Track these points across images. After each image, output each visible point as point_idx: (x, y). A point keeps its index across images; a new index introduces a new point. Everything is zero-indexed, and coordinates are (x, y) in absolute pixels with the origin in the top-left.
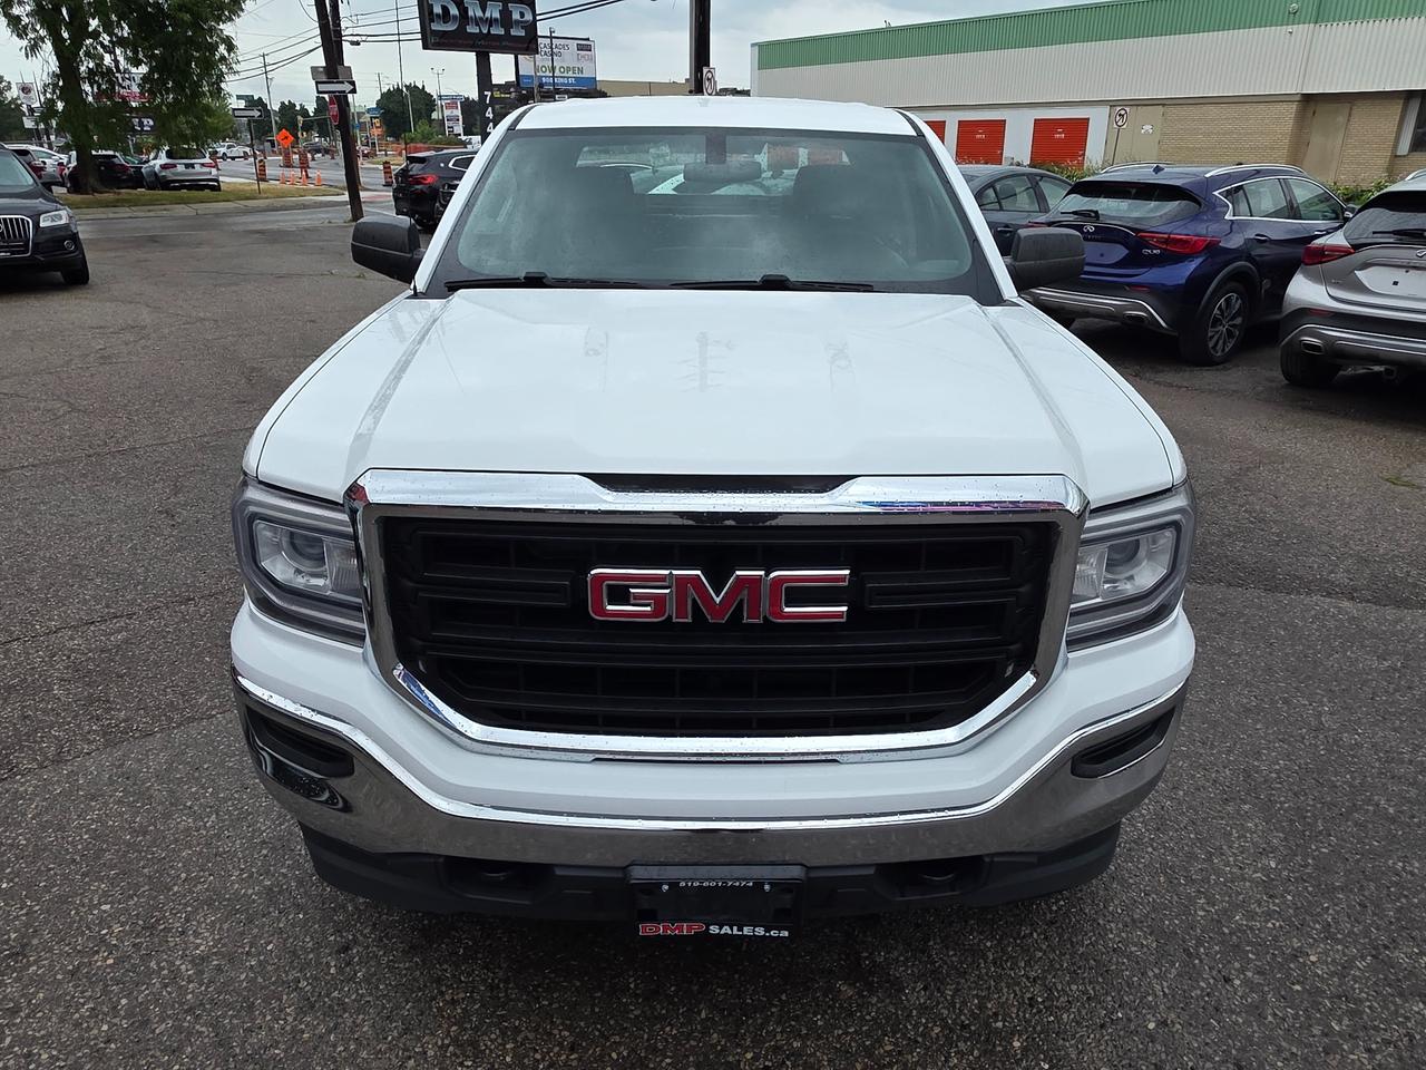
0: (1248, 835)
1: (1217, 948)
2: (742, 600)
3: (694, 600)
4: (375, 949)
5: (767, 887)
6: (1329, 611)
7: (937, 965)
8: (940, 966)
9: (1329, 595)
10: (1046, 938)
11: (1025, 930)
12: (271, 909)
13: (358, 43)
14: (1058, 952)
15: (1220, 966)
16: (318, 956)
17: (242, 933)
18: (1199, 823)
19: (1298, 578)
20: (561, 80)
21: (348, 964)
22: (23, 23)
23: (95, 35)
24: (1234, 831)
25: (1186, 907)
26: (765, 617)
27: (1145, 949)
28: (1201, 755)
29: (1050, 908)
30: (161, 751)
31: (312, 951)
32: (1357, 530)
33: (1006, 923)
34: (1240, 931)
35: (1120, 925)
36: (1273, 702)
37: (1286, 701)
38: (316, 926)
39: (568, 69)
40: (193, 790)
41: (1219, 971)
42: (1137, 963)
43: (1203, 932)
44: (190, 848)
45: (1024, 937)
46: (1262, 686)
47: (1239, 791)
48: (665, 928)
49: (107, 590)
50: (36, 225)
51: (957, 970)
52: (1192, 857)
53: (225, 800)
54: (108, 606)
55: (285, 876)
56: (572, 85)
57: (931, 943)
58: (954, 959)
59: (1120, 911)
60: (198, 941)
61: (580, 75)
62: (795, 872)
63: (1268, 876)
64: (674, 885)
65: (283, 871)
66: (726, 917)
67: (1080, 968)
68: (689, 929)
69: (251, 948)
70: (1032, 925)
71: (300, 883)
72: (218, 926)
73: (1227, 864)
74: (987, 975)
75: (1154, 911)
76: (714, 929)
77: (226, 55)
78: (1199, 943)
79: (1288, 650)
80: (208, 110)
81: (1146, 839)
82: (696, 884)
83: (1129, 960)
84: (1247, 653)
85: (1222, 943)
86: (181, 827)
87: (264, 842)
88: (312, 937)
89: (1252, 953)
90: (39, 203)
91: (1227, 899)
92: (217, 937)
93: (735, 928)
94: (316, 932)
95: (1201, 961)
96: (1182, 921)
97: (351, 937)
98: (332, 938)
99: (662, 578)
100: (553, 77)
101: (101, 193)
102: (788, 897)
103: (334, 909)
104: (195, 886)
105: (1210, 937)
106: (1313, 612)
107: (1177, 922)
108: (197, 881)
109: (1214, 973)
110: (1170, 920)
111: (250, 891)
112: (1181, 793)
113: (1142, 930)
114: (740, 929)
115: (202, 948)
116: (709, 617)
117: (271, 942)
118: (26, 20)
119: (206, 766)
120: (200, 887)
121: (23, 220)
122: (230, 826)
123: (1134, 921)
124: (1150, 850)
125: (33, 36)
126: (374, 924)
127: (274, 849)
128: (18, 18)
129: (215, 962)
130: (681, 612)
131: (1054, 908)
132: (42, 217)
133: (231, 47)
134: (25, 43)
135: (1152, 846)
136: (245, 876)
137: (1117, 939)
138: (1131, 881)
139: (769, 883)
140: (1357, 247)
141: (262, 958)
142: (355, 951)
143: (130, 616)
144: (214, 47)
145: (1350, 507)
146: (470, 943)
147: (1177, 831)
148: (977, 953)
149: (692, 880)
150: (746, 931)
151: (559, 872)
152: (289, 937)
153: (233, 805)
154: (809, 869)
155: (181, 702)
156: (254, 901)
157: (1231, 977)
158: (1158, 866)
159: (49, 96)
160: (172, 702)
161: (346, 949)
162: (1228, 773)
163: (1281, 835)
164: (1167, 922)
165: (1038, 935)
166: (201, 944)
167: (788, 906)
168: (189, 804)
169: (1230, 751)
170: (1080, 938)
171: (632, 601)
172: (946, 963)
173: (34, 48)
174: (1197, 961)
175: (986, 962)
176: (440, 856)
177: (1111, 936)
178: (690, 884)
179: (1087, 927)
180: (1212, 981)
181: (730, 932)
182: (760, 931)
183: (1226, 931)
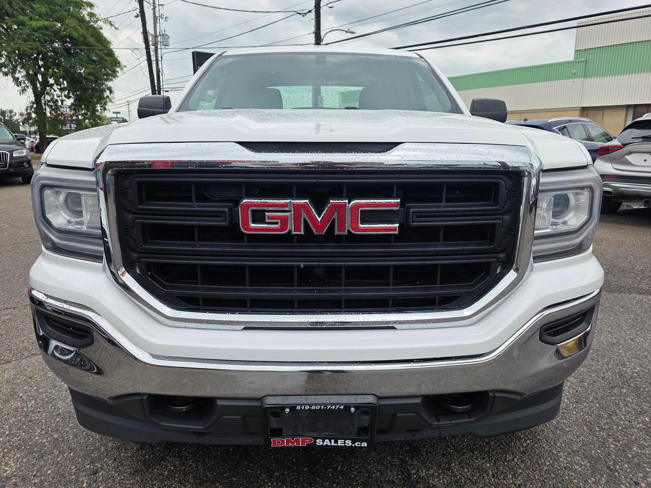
0: (629, 405)
1: (626, 466)
2: (334, 219)
3: (305, 220)
4: (113, 472)
5: (353, 410)
6: (643, 300)
7: (458, 477)
8: (460, 479)
9: (640, 294)
10: (522, 461)
11: (509, 457)
12: (55, 451)
13: (168, 91)
14: (531, 469)
15: (631, 476)
16: (78, 477)
17: (34, 464)
18: (599, 399)
19: (623, 287)
21: (95, 481)
22: (20, 80)
23: (51, 86)
24: (621, 403)
25: (603, 443)
26: (349, 231)
27: (583, 467)
28: (592, 365)
29: (522, 444)
30: (13, 369)
31: (74, 474)
32: (647, 267)
33: (497, 453)
34: (638, 455)
35: (566, 454)
36: (625, 340)
37: (632, 340)
38: (80, 460)
40: (25, 388)
41: (631, 479)
42: (581, 475)
43: (616, 456)
44: (15, 417)
45: (509, 461)
46: (618, 333)
47: (618, 383)
48: (288, 442)
49: (6, 297)
50: (11, 155)
51: (470, 480)
52: (600, 416)
53: (42, 393)
54: (4, 304)
55: (67, 432)
57: (453, 465)
58: (468, 474)
59: (564, 446)
60: (7, 468)
62: (370, 399)
63: (646, 426)
64: (293, 408)
65: (67, 429)
66: (327, 433)
67: (546, 478)
68: (303, 442)
69: (37, 472)
70: (513, 454)
71: (75, 436)
72: (20, 460)
73: (621, 420)
74: (489, 483)
75: (584, 445)
76: (319, 442)
77: (109, 95)
78: (615, 463)
79: (626, 317)
80: (99, 117)
81: (571, 407)
82: (307, 408)
83: (575, 473)
84: (605, 319)
85: (629, 463)
86: (13, 407)
87: (59, 414)
88: (76, 467)
89: (648, 468)
90: (14, 147)
91: (626, 438)
92: (18, 466)
93: (333, 441)
94: (79, 463)
95: (619, 473)
96: (602, 451)
97: (99, 466)
98: (88, 467)
99: (285, 205)
102: (366, 418)
103: (93, 451)
104: (13, 438)
105: (621, 460)
106: (635, 301)
107: (599, 451)
108: (15, 435)
109: (628, 480)
110: (595, 450)
111: (45, 441)
112: (586, 384)
113: (579, 456)
114: (336, 442)
115: (8, 472)
116: (314, 231)
117: (50, 469)
118: (21, 79)
119: (36, 376)
120: (16, 438)
121: (5, 153)
122: (42, 406)
123: (573, 451)
124: (574, 413)
125: (24, 86)
126: (115, 459)
127: (64, 418)
128: (18, 79)
129: (14, 481)
130: (297, 228)
131: (525, 444)
132: (14, 153)
133: (111, 92)
134: (20, 88)
135: (575, 411)
136: (44, 432)
137: (565, 462)
138: (567, 429)
139: (354, 407)
140: (624, 145)
141: (43, 478)
142: (101, 474)
143: (14, 308)
144: (103, 91)
145: (640, 258)
146: (172, 468)
147: (588, 403)
148: (481, 470)
149: (305, 405)
150: (340, 443)
151: (219, 403)
152: (62, 466)
153: (46, 395)
154: (380, 398)
155: (30, 347)
156: (45, 446)
157: (639, 482)
158: (581, 421)
159: (29, 111)
160: (26, 347)
161: (95, 473)
162: (610, 374)
163: (648, 404)
164: (593, 452)
165: (518, 460)
166: (8, 470)
167: (366, 425)
168: (21, 395)
169: (608, 363)
170: (543, 461)
171: (267, 221)
172: (463, 477)
173: (24, 90)
174: (616, 474)
175: (488, 476)
176: (144, 394)
177: (561, 460)
178: (303, 407)
179: (546, 455)
180: (628, 484)
181: (329, 444)
182: (349, 443)
183: (630, 456)
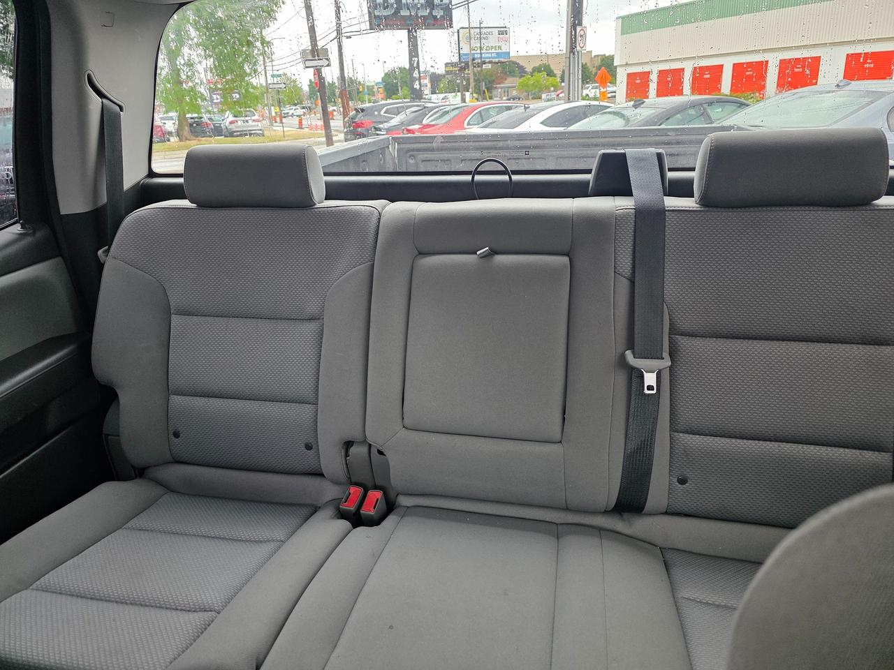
20: (487, 55)
39: (492, 47)
56: (494, 58)
61: (500, 51)
100: (481, 54)
101: (189, 140)
